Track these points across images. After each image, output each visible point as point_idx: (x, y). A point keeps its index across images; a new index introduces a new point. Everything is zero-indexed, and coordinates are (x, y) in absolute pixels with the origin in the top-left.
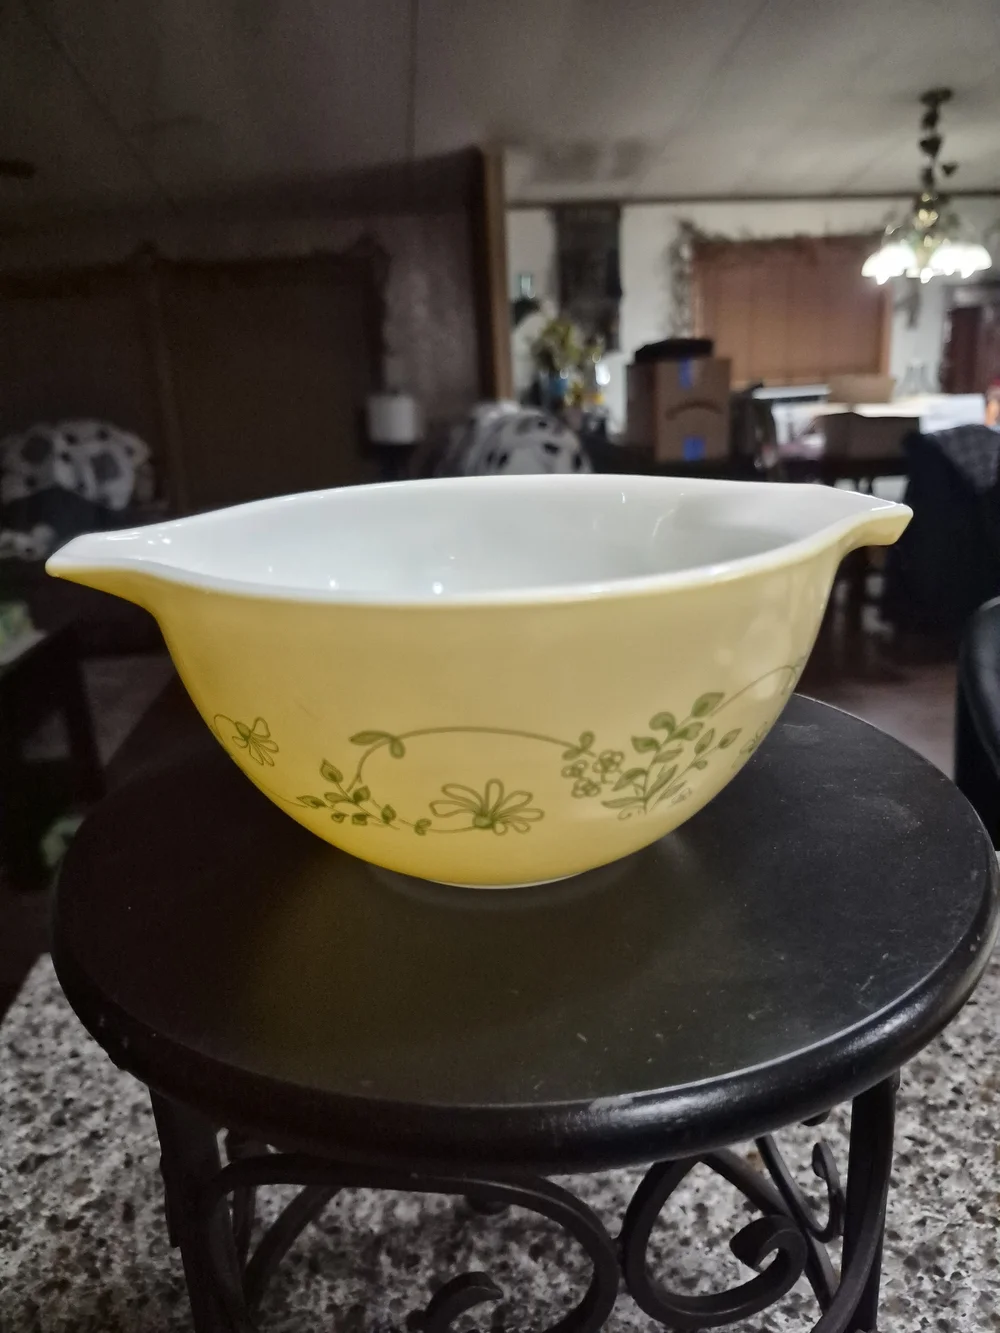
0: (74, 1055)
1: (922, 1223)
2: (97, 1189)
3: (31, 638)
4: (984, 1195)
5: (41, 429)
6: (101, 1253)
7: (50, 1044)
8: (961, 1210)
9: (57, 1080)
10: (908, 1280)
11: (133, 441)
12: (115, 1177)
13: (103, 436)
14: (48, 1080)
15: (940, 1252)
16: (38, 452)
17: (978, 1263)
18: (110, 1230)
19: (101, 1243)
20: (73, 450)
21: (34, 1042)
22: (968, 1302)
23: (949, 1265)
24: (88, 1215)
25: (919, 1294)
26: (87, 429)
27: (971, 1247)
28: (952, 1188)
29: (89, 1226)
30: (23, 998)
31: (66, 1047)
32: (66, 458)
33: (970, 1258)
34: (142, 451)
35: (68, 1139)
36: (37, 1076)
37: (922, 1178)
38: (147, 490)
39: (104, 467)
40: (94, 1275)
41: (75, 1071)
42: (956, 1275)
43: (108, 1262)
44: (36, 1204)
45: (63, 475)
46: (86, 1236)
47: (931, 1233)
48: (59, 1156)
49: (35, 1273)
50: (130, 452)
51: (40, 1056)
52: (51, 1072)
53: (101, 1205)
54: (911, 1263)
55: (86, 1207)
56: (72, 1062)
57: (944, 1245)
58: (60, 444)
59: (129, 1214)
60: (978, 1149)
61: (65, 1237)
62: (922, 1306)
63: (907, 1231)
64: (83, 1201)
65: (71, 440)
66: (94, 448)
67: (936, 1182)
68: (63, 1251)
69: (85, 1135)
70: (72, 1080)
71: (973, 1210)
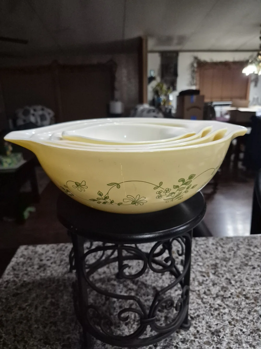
0: (26, 270)
1: (217, 325)
2: (30, 302)
3: (23, 162)
4: (233, 319)
5: (27, 107)
6: (30, 316)
7: (21, 267)
8: (227, 322)
9: (22, 276)
10: (211, 337)
11: (50, 111)
12: (34, 299)
13: (43, 110)
14: (20, 276)
15: (220, 332)
16: (27, 113)
17: (229, 335)
18: (32, 311)
19: (30, 314)
20: (36, 113)
21: (18, 266)
22: (224, 344)
23: (222, 335)
24: (27, 307)
25: (213, 341)
26: (39, 107)
27: (228, 331)
28: (226, 317)
29: (27, 310)
30: (16, 256)
31: (25, 268)
32: (33, 115)
33: (227, 334)
34: (52, 113)
35: (24, 290)
36: (18, 274)
37: (219, 314)
39: (43, 118)
40: (28, 321)
41: (26, 274)
42: (223, 337)
43: (31, 318)
44: (16, 304)
45: (32, 119)
47: (219, 327)
48: (22, 293)
49: (15, 320)
50: (49, 114)
51: (19, 270)
52: (21, 274)
53: (30, 305)
54: (213, 334)
55: (27, 306)
56: (26, 272)
57: (221, 330)
58: (32, 112)
59: (36, 308)
60: (234, 308)
61: (22, 312)
62: (214, 343)
63: (213, 326)
64: (27, 304)
65: (35, 110)
66: (40, 112)
67: (222, 315)
68: (22, 315)
69: (27, 289)
70: (26, 276)
71: (230, 323)
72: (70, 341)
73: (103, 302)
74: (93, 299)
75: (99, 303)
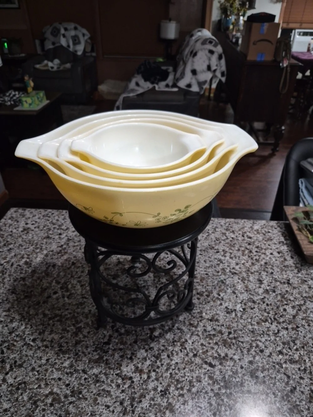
0: (11, 232)
2: (8, 259)
5: (56, 25)
7: (7, 228)
9: (7, 236)
11: (85, 31)
12: (12, 258)
13: (76, 28)
14: (5, 236)
16: (56, 33)
18: (8, 267)
19: (6, 269)
20: (67, 34)
21: (4, 227)
24: (5, 264)
26: (72, 26)
30: (5, 217)
31: (10, 230)
32: (64, 36)
34: (88, 35)
35: (5, 249)
36: (3, 235)
38: (89, 49)
39: (76, 41)
41: (11, 235)
43: (6, 273)
45: (63, 42)
46: (4, 267)
48: (3, 252)
50: (84, 35)
51: (5, 231)
52: (6, 234)
53: (8, 262)
55: (5, 262)
56: (11, 233)
58: (63, 31)
59: (12, 265)
64: (5, 261)
65: (66, 29)
66: (73, 33)
69: (8, 248)
70: (9, 237)
72: (32, 293)
73: (69, 266)
74: (61, 263)
75: (66, 266)
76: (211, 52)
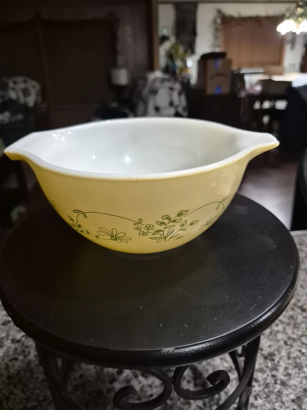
1: (270, 346)
4: (289, 338)
5: (5, 79)
6: (27, 350)
8: (282, 343)
10: (264, 363)
11: (34, 83)
13: (25, 82)
15: (274, 355)
16: (5, 87)
17: (285, 358)
20: (16, 87)
22: (281, 369)
23: (277, 358)
25: (267, 367)
26: (20, 79)
27: (284, 353)
28: (280, 336)
29: (23, 342)
32: (13, 89)
33: (283, 356)
34: (38, 87)
37: (271, 333)
38: (40, 100)
39: (26, 92)
40: (25, 356)
42: (279, 362)
44: (8, 335)
45: (13, 95)
47: (272, 350)
49: (8, 356)
50: (34, 87)
54: (266, 358)
57: (276, 353)
58: (11, 85)
60: (288, 324)
61: (16, 345)
62: (267, 370)
63: (265, 348)
65: (15, 83)
66: (22, 86)
67: (275, 334)
68: (16, 349)
71: (286, 343)
76: (172, 89)
